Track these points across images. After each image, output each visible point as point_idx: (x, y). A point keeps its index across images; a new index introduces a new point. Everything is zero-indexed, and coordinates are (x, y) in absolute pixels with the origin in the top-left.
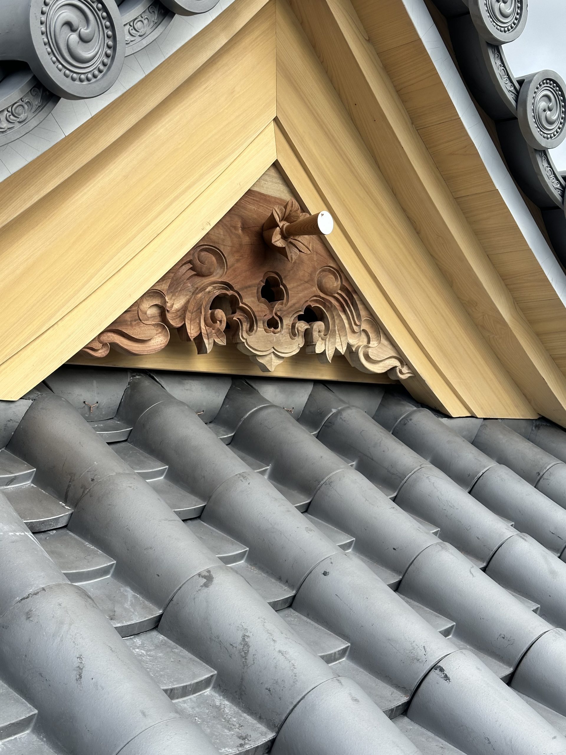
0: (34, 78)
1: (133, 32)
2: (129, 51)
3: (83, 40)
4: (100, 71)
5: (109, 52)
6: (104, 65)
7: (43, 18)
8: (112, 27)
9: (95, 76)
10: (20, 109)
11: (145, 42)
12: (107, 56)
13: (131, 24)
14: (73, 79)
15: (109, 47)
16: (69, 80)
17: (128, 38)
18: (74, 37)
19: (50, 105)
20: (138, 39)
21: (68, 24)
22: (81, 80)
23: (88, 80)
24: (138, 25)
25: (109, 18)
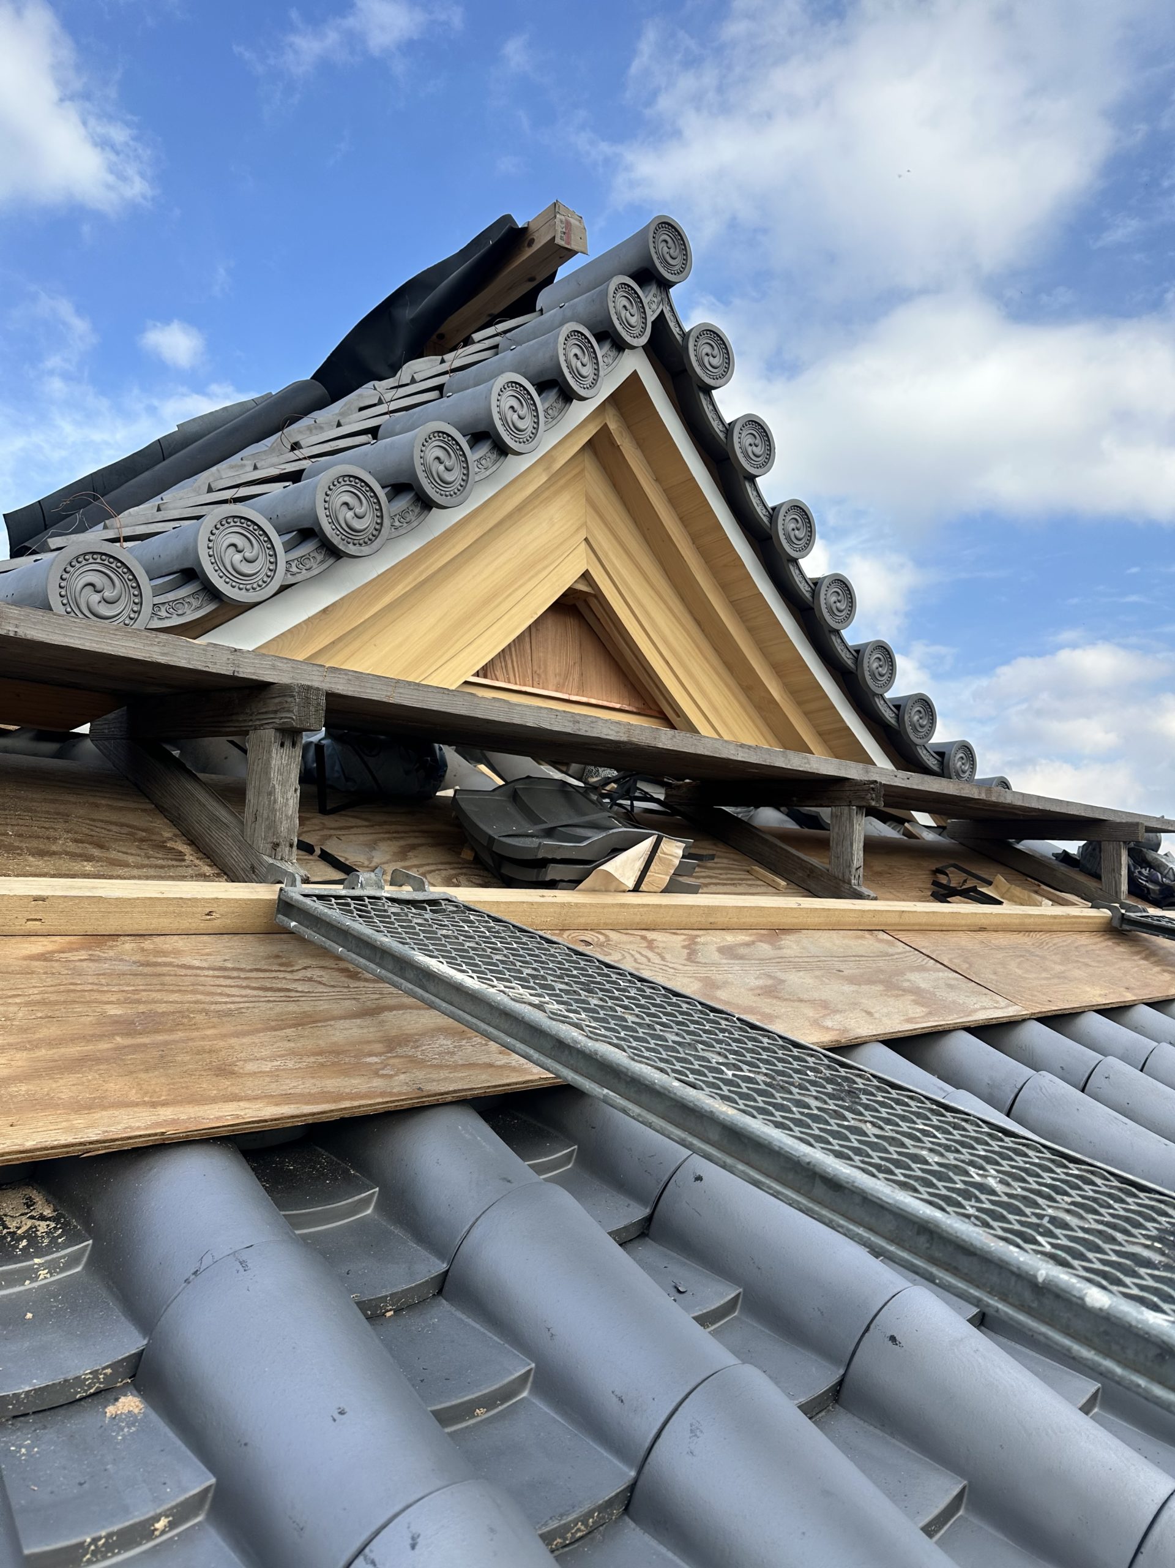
0: (416, 494)
1: (480, 466)
2: (477, 478)
3: (447, 469)
4: (459, 490)
5: (464, 478)
6: (461, 486)
7: (422, 454)
8: (466, 461)
9: (455, 493)
10: (407, 515)
11: (488, 473)
12: (463, 480)
13: (479, 461)
14: (441, 495)
15: (464, 474)
16: (438, 495)
17: (477, 470)
18: (441, 468)
19: (426, 512)
20: (483, 471)
21: (438, 458)
22: (446, 496)
23: (451, 495)
24: (483, 462)
25: (464, 455)
